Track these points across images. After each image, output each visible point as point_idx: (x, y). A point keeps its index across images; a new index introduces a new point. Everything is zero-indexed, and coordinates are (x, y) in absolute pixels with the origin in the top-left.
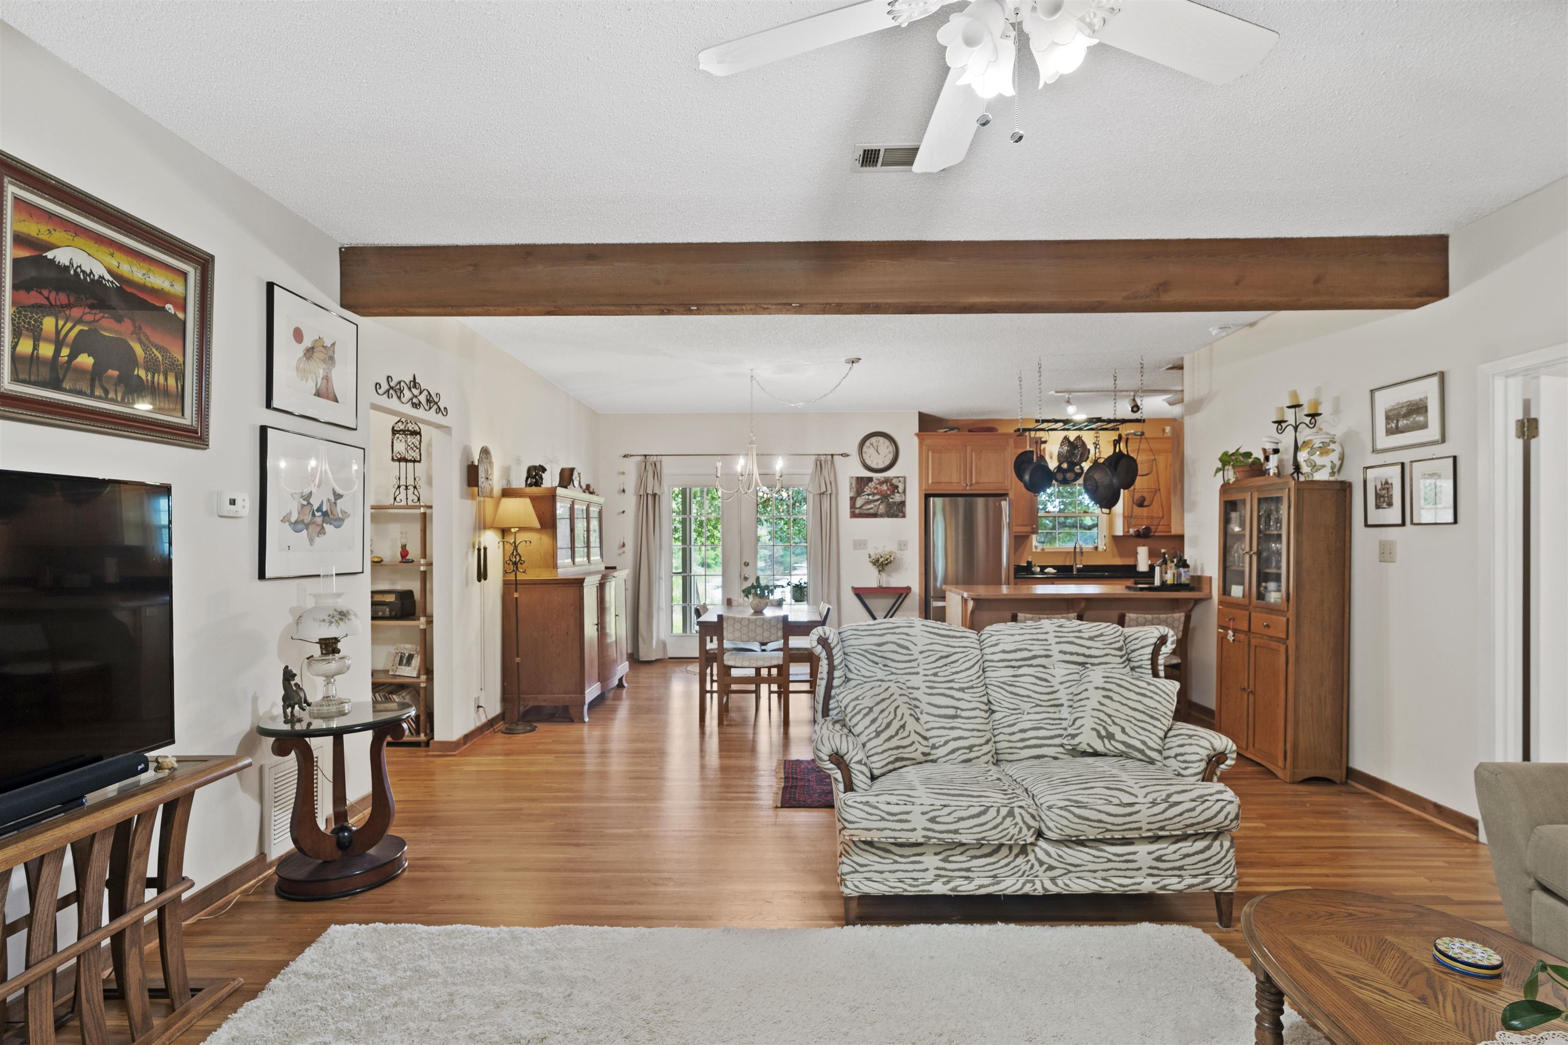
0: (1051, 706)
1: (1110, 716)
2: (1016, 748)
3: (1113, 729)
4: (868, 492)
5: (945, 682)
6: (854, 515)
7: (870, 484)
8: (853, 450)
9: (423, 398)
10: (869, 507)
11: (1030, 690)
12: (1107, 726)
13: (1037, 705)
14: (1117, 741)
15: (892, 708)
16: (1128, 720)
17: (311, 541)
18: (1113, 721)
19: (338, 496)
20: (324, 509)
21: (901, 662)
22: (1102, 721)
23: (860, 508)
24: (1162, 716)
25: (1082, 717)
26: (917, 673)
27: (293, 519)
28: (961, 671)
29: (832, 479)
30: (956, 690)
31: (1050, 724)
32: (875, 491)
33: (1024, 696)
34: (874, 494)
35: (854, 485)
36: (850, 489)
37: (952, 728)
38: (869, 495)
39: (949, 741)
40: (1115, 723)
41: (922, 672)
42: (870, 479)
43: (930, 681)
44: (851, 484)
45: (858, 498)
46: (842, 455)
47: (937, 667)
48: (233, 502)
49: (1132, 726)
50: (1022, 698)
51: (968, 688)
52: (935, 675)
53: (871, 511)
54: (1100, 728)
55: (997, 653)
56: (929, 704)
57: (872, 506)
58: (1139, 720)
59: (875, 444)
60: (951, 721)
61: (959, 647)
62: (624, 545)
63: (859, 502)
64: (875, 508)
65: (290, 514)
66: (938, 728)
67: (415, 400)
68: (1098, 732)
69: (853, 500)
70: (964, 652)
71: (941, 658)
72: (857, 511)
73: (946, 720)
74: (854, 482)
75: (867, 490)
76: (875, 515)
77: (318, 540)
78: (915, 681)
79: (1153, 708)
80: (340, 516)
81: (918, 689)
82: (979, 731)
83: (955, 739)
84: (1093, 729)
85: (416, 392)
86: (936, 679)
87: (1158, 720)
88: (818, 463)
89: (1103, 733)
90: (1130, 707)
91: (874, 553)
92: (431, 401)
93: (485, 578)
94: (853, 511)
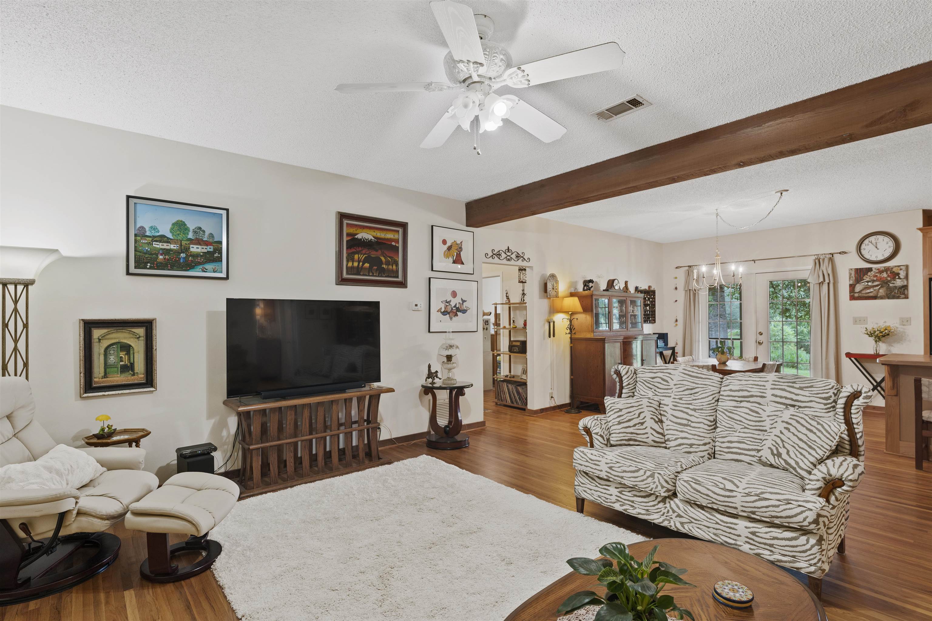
0: (756, 430)
1: (783, 441)
2: (723, 452)
3: (783, 451)
4: (868, 279)
5: (685, 404)
6: (852, 298)
7: (869, 274)
8: (852, 247)
9: (513, 256)
10: (868, 291)
11: (743, 417)
12: (779, 448)
13: (745, 428)
14: (783, 459)
15: (637, 412)
16: (793, 446)
17: (451, 318)
18: (783, 445)
19: (464, 301)
20: (457, 306)
21: (662, 389)
22: (777, 444)
23: (859, 292)
24: (818, 447)
25: (766, 439)
26: (670, 397)
27: (443, 310)
28: (698, 399)
29: (830, 272)
30: (691, 409)
31: (751, 441)
32: (875, 279)
33: (737, 420)
34: (873, 281)
35: (853, 275)
36: (850, 278)
37: (682, 431)
38: (868, 282)
39: (678, 438)
40: (784, 447)
41: (673, 396)
42: (870, 270)
43: (676, 402)
44: (850, 274)
45: (858, 285)
46: (840, 253)
47: (684, 395)
48: (416, 305)
49: (795, 450)
50: (736, 422)
51: (698, 410)
52: (680, 399)
53: (871, 294)
54: (774, 448)
55: (726, 391)
56: (672, 415)
57: (872, 290)
58: (800, 447)
59: (874, 242)
60: (683, 427)
61: (701, 384)
62: (677, 321)
63: (858, 288)
64: (875, 292)
65: (441, 308)
66: (673, 430)
67: (508, 257)
68: (772, 450)
69: (852, 287)
70: (703, 388)
71: (688, 389)
72: (856, 295)
73: (680, 426)
74: (853, 273)
75: (866, 278)
76: (875, 298)
77: (454, 318)
78: (666, 401)
79: (813, 441)
80: (465, 309)
81: (668, 405)
82: (699, 436)
83: (682, 438)
84: (770, 448)
85: (508, 254)
86: (681, 401)
87: (814, 449)
88: (817, 261)
89: (775, 452)
90: (798, 438)
91: (870, 327)
92: (519, 257)
93: (554, 336)
94: (852, 295)
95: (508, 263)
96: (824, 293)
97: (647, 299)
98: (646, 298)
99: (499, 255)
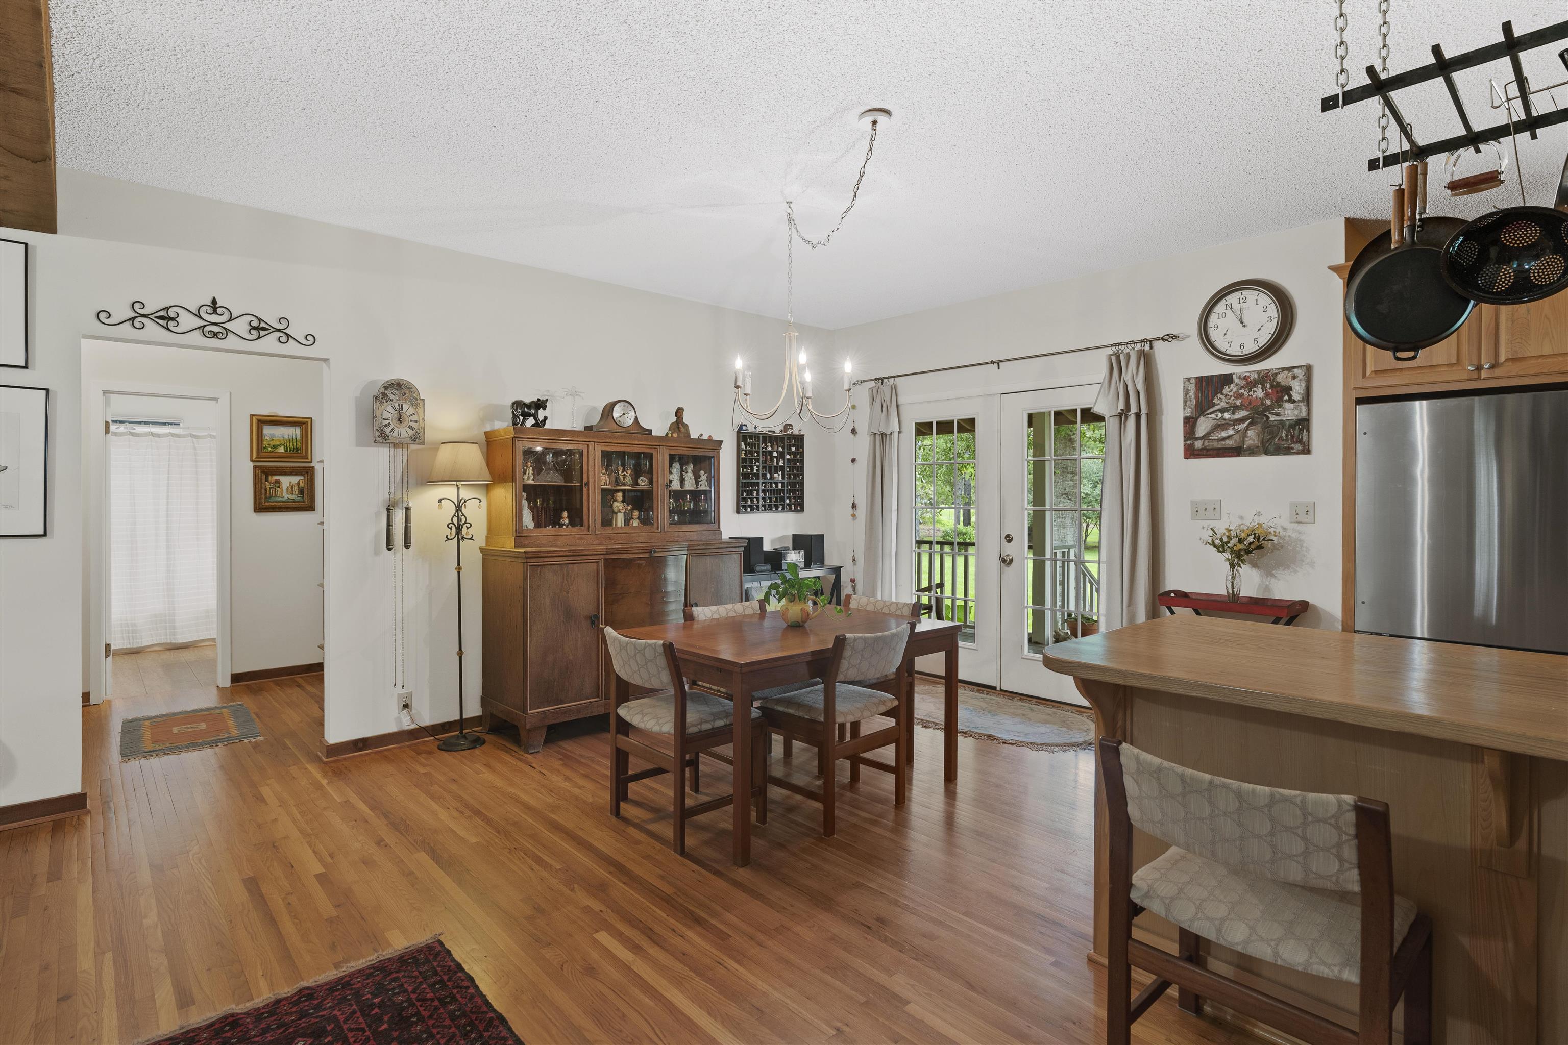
4: (1223, 404)
6: (1191, 452)
7: (1226, 390)
8: (1189, 323)
9: (241, 326)
10: (1224, 434)
23: (1205, 437)
29: (1140, 386)
32: (1238, 402)
34: (1234, 409)
35: (1192, 394)
36: (1185, 402)
38: (1222, 411)
42: (1227, 379)
44: (1187, 392)
45: (1202, 419)
46: (1162, 339)
53: (1230, 443)
57: (1231, 432)
59: (1236, 306)
62: (854, 506)
63: (1203, 426)
64: (1237, 437)
69: (1190, 423)
72: (1198, 444)
74: (1192, 388)
75: (1221, 402)
76: (1237, 451)
88: (1113, 358)
91: (1221, 526)
92: (264, 329)
93: (407, 544)
94: (1189, 445)
95: (214, 342)
96: (1128, 441)
97: (775, 454)
98: (771, 453)
99: (165, 318)
